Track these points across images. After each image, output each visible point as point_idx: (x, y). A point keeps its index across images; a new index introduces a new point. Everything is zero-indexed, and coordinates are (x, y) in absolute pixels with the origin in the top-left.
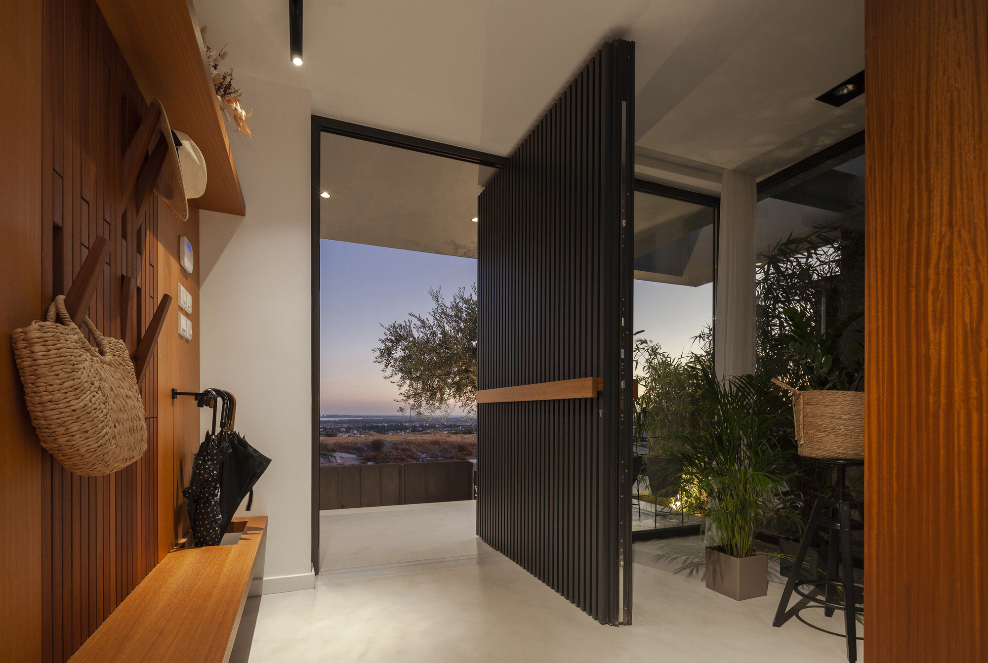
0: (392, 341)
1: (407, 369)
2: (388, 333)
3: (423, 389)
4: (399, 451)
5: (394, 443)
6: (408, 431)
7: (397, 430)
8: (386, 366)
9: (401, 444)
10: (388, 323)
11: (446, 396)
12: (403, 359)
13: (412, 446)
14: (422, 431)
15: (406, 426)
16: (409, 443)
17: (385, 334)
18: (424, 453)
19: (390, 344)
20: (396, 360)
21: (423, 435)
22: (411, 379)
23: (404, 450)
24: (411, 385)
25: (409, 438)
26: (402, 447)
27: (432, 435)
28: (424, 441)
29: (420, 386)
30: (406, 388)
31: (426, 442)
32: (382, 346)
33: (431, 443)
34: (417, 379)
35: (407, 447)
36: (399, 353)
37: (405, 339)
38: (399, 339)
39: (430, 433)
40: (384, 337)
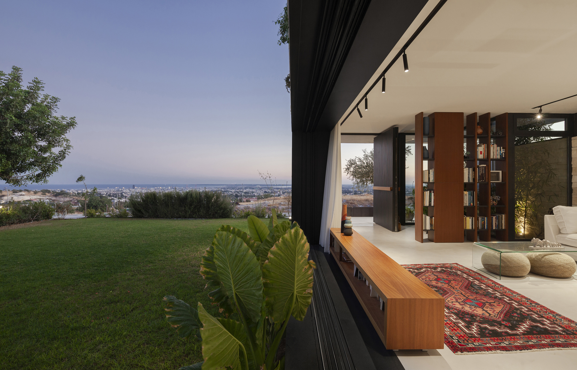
0: (350, 165)
1: (355, 174)
2: (348, 162)
3: (360, 182)
4: (349, 204)
5: (346, 200)
6: (352, 194)
7: (346, 193)
8: (348, 173)
9: (350, 200)
10: (349, 159)
11: (368, 184)
12: (353, 172)
13: (355, 202)
14: (360, 194)
15: (350, 191)
16: (353, 200)
17: (347, 163)
18: (361, 205)
19: (349, 166)
20: (351, 172)
21: (361, 196)
22: (356, 178)
23: (351, 203)
24: (356, 180)
25: (353, 198)
26: (350, 202)
27: (366, 196)
28: (361, 199)
29: (359, 180)
30: (354, 180)
31: (362, 200)
32: (346, 167)
33: (364, 200)
34: (358, 178)
35: (353, 202)
36: (352, 169)
37: (354, 165)
38: (352, 164)
39: (364, 195)
40: (347, 164)
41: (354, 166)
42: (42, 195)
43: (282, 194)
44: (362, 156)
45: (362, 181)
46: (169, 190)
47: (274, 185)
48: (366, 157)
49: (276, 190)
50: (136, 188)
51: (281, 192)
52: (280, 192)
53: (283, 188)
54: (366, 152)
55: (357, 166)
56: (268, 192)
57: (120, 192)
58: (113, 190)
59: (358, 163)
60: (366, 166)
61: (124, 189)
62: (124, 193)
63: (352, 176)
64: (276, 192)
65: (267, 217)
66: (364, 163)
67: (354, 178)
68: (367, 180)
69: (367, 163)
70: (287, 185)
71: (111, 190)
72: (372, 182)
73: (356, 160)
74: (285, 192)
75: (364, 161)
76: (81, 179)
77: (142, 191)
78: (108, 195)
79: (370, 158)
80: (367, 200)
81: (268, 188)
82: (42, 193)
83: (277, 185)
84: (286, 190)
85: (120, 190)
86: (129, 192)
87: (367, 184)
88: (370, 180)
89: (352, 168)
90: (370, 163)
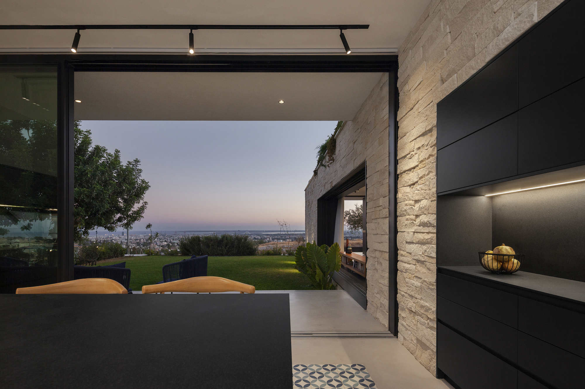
41: (348, 216)
42: (35, 242)
43: (271, 240)
44: (355, 209)
45: (354, 227)
46: (208, 234)
47: (263, 231)
48: (358, 209)
49: (266, 237)
50: (125, 235)
51: (271, 238)
52: (269, 238)
53: (272, 234)
54: (357, 206)
55: (351, 216)
56: (258, 238)
57: (110, 239)
58: (103, 237)
59: (351, 214)
60: (358, 216)
61: (113, 236)
62: (113, 241)
63: (347, 223)
64: (266, 239)
65: (282, 255)
66: (356, 214)
67: (349, 225)
68: (358, 227)
69: (358, 214)
70: (281, 231)
71: (101, 237)
72: (362, 228)
73: (350, 211)
74: (275, 239)
75: (356, 212)
76: (149, 226)
77: (131, 238)
78: (99, 242)
79: (360, 210)
80: (358, 244)
81: (258, 235)
82: (35, 240)
83: (266, 231)
84: (275, 236)
85: (110, 237)
86: (119, 239)
87: (358, 229)
88: (361, 226)
89: (347, 218)
90: (361, 214)
